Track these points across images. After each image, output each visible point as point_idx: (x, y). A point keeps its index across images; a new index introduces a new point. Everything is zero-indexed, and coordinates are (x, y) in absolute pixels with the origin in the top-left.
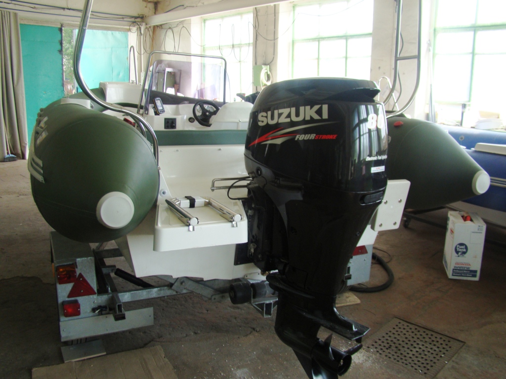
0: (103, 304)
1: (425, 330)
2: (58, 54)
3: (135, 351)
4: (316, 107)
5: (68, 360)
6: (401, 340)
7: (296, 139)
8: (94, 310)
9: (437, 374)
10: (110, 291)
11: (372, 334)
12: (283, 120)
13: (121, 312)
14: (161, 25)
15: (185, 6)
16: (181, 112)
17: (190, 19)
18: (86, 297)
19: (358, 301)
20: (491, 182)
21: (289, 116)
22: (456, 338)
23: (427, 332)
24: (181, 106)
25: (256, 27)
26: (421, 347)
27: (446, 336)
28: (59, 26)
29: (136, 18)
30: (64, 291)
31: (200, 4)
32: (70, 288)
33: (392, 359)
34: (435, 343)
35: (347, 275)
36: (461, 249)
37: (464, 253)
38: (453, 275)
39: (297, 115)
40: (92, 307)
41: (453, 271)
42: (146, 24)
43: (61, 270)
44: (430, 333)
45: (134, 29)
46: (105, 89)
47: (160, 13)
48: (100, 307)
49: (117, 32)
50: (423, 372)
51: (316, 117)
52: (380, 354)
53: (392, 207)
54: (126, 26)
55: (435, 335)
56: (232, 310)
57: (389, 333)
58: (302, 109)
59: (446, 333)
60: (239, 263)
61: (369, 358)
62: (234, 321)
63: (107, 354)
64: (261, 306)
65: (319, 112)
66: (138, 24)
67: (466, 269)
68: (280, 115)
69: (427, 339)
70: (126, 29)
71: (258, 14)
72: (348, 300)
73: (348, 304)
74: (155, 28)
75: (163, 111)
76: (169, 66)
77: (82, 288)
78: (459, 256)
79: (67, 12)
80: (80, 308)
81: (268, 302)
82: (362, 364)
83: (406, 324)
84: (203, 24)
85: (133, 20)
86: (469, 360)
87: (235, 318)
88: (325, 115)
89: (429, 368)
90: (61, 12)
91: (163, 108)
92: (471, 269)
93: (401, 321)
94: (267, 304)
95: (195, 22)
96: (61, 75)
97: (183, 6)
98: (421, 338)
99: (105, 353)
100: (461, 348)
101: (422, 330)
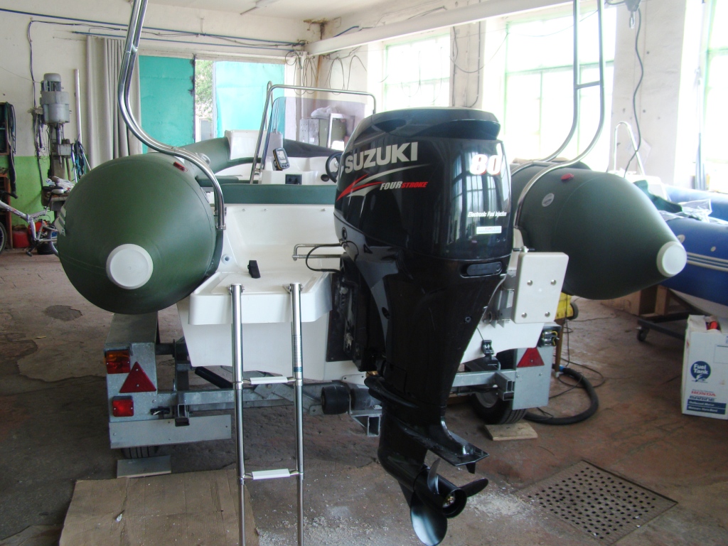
0: (165, 405)
1: (621, 481)
2: (189, 94)
3: (208, 472)
4: (404, 146)
5: (122, 474)
6: (582, 490)
7: (381, 189)
8: (152, 411)
9: (617, 540)
10: (175, 389)
11: (540, 480)
12: (369, 164)
13: (184, 415)
14: (329, 55)
15: (360, 28)
16: (312, 166)
17: (367, 45)
18: (144, 394)
19: (534, 435)
20: (688, 259)
21: (374, 159)
22: (666, 496)
23: (625, 483)
24: (312, 159)
25: (455, 54)
26: (609, 503)
27: (651, 491)
28: (191, 58)
29: (295, 45)
30: (115, 383)
31: (380, 24)
32: (124, 381)
33: (559, 515)
34: (631, 499)
35: (507, 392)
36: (701, 370)
37: (705, 376)
38: (688, 409)
39: (383, 157)
40: (150, 408)
41: (688, 403)
42: (308, 54)
43: (111, 356)
44: (628, 485)
45: (292, 60)
46: (230, 138)
47: (327, 38)
48: (159, 408)
49: (270, 65)
50: (599, 536)
51: (404, 159)
52: (544, 507)
53: (540, 290)
54: (281, 56)
55: (635, 488)
56: (354, 434)
57: (567, 481)
58: (388, 148)
59: (653, 488)
60: (332, 358)
61: (524, 509)
62: (352, 447)
63: (172, 473)
64: (363, 420)
65: (407, 152)
66: (296, 53)
67: (708, 400)
68: (366, 157)
69: (622, 494)
70: (281, 60)
71: (457, 36)
72: (520, 432)
73: (518, 437)
74: (321, 57)
75: (287, 166)
76: (338, 110)
77: (138, 382)
78: (696, 381)
79: (201, 39)
80: (133, 406)
81: (373, 415)
82: (511, 516)
83: (596, 471)
84: (385, 51)
85: (290, 47)
86: (675, 525)
87: (355, 444)
88: (414, 157)
89: (610, 531)
90: (194, 38)
91: (287, 162)
92: (716, 401)
93: (590, 467)
94: (371, 418)
95: (373, 50)
96: (192, 123)
97: (358, 27)
98: (613, 491)
99: (170, 472)
100: (669, 509)
101: (617, 481)
